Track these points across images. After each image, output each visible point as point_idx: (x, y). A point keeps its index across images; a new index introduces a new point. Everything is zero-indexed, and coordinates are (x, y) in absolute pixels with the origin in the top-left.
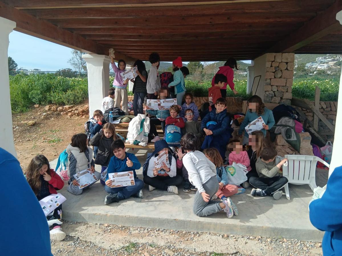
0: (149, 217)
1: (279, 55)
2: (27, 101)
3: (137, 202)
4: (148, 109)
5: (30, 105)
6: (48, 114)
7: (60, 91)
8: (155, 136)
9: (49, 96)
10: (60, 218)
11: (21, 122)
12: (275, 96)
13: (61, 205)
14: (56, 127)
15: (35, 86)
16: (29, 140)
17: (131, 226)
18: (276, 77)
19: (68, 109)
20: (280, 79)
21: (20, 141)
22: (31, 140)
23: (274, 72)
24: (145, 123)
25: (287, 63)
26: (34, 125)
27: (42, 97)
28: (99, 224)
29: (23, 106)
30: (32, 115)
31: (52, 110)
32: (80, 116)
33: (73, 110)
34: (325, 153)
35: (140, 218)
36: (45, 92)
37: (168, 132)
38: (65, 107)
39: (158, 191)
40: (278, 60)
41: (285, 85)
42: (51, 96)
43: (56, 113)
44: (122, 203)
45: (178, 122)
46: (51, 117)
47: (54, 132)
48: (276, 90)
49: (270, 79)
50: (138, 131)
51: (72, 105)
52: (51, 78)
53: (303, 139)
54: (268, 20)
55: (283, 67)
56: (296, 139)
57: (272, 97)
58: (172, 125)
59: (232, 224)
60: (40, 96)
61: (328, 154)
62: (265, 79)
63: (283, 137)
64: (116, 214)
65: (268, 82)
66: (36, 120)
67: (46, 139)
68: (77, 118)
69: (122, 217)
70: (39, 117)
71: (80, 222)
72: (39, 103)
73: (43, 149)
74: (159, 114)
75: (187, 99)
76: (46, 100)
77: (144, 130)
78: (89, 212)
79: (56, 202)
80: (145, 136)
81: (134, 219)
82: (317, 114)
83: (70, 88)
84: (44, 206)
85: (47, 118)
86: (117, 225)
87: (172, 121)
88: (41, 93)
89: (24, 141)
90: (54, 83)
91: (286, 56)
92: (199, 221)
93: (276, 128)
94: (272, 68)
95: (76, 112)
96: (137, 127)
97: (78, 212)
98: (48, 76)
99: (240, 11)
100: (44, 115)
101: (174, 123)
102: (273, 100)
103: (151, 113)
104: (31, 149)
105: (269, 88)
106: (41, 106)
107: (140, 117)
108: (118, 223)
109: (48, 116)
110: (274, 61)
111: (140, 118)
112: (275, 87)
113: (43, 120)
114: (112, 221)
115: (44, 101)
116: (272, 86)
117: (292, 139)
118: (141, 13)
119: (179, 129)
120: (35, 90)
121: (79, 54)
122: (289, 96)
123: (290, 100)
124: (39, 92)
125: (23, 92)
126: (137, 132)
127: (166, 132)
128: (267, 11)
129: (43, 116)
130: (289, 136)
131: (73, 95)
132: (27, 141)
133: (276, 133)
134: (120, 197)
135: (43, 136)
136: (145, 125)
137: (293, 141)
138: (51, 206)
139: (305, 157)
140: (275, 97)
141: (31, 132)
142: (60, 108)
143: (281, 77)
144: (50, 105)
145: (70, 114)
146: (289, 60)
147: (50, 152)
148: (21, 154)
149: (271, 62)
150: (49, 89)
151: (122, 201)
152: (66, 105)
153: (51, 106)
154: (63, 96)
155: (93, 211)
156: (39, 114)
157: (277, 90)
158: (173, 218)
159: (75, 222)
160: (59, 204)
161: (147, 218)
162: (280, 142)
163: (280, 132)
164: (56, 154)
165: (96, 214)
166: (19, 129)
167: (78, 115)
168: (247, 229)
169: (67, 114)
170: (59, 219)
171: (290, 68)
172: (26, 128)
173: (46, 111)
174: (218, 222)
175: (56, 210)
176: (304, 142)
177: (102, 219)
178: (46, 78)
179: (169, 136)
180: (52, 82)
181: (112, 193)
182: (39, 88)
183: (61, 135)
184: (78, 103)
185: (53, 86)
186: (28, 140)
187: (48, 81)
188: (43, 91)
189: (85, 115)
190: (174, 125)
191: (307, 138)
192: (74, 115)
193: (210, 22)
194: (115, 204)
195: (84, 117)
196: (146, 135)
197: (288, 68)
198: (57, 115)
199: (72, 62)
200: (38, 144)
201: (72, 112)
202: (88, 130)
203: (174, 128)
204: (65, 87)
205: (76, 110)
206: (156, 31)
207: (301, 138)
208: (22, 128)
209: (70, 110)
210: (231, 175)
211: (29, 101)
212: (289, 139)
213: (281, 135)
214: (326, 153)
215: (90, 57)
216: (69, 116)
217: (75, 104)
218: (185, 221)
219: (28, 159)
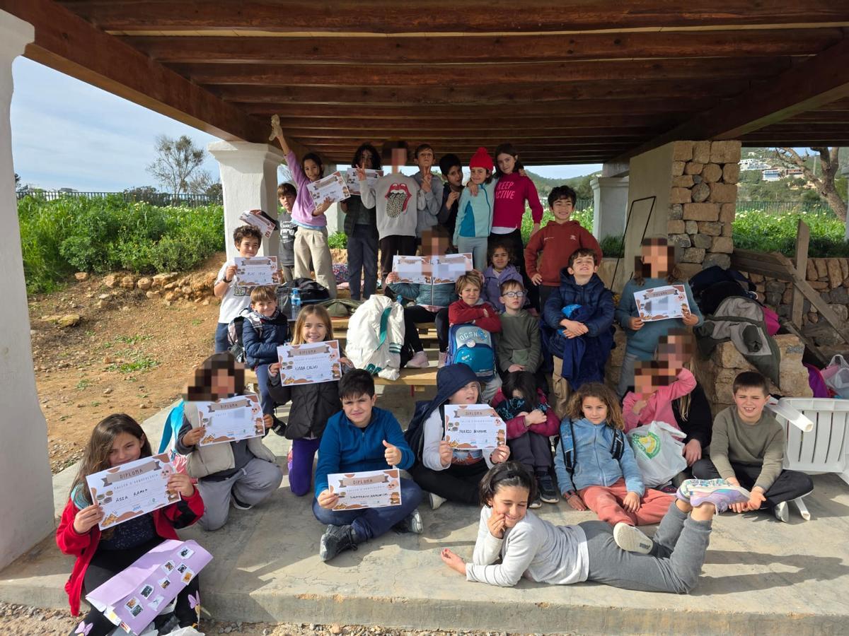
0: (461, 600)
1: (703, 145)
2: (56, 265)
3: (410, 548)
4: (395, 281)
5: (64, 273)
6: (113, 296)
7: (143, 237)
8: (416, 352)
9: (114, 250)
10: (195, 621)
11: (43, 318)
12: (693, 246)
13: (196, 578)
14: (136, 329)
15: (76, 227)
16: (68, 366)
17: (409, 627)
18: (696, 200)
19: (165, 284)
20: (704, 205)
21: (43, 367)
22: (71, 364)
23: (690, 188)
24: (391, 318)
25: (722, 166)
26: (77, 325)
27: (97, 254)
28: (312, 627)
29: (47, 277)
30: (71, 299)
31: (122, 287)
32: (196, 301)
33: (178, 286)
34: (833, 385)
35: (436, 604)
36: (103, 241)
37: (460, 344)
38: (156, 279)
39: (457, 509)
40: (703, 158)
41: (716, 219)
42: (120, 251)
43: (133, 292)
44: (369, 551)
45: (483, 316)
46: (121, 304)
47: (133, 343)
48: (696, 232)
49: (683, 204)
50: (375, 340)
51: (174, 273)
52: (118, 206)
53: (787, 353)
54: (718, 48)
55: (713, 174)
56: (770, 354)
57: (685, 248)
58: (470, 324)
59: (706, 613)
60: (91, 251)
61: (840, 387)
62: (670, 205)
63: (735, 347)
64: (362, 594)
65: (676, 213)
66: (82, 313)
67: (114, 362)
68: (189, 304)
69: (382, 602)
70: (90, 305)
71: (254, 624)
72: (88, 269)
73: (108, 390)
74: (425, 295)
75: (497, 255)
76: (108, 261)
77: (390, 337)
78: (281, 592)
79: (182, 570)
80: (393, 352)
81: (416, 605)
82: (802, 289)
83: (168, 229)
84: (147, 587)
85: (110, 306)
86: (366, 625)
87: (469, 317)
88: (93, 243)
89: (53, 368)
90: (125, 219)
91: (723, 148)
92: (611, 607)
93: (714, 325)
94: (686, 177)
95: (185, 290)
96: (372, 331)
97: (245, 592)
98: (108, 201)
99: (669, 15)
100: (104, 299)
101: (474, 321)
102: (687, 256)
103: (403, 291)
104: (76, 390)
105: (678, 226)
106: (93, 277)
107: (378, 303)
108: (368, 621)
109: (113, 303)
110: (691, 161)
111: (379, 306)
112: (692, 223)
113: (100, 312)
114: (350, 616)
115: (98, 263)
116: (685, 221)
117: (761, 353)
118: (396, 18)
119: (487, 335)
120: (77, 235)
121: (173, 153)
122: (725, 245)
123: (729, 254)
124: (87, 240)
125: (44, 240)
126: (372, 341)
127: (454, 342)
128: (741, 16)
129: (101, 301)
130: (756, 346)
131: (177, 247)
132: (60, 368)
133: (717, 338)
134: (359, 534)
135: (103, 355)
136: (392, 323)
137: (763, 356)
138: (167, 583)
139: (834, 403)
140: (691, 249)
141: (70, 344)
142: (145, 281)
143: (705, 201)
144: (118, 274)
145: (169, 295)
146: (728, 158)
147: (131, 397)
148: (47, 407)
149: (683, 164)
150: (113, 232)
151: (366, 546)
152: (158, 273)
153: (120, 276)
154: (151, 251)
155: (290, 587)
156: (89, 296)
157: (698, 233)
158: (534, 601)
159: (240, 624)
160: (191, 575)
161: (456, 603)
162: (729, 361)
163: (727, 335)
164: (146, 402)
165: (303, 598)
166: (36, 338)
167: (192, 297)
168: (747, 622)
169: (162, 295)
170: (195, 625)
171: (730, 178)
172: (54, 333)
173: (108, 289)
174: (665, 607)
175: (183, 596)
176: (788, 359)
177: (319, 610)
178: (104, 204)
179: (464, 355)
180: (120, 215)
181: (337, 525)
182: (86, 230)
183: (151, 350)
184: (190, 269)
185: (124, 225)
186: (63, 367)
187: (110, 213)
188: (97, 237)
189: (209, 298)
190: (475, 325)
191: (795, 349)
192: (180, 299)
193: (570, 52)
194: (347, 557)
195: (206, 302)
196: (395, 350)
197: (726, 178)
198: (135, 297)
199: (157, 170)
200: (94, 375)
201: (176, 289)
202: (236, 341)
203: (476, 335)
204: (156, 228)
205: (186, 284)
206: (415, 77)
207: (780, 349)
208: (46, 332)
209: (170, 285)
210: (648, 454)
211: (60, 265)
212: (752, 354)
213: (731, 343)
214: (836, 384)
215: (229, 149)
216: (169, 300)
217: (181, 270)
218: (569, 609)
219: (69, 420)
